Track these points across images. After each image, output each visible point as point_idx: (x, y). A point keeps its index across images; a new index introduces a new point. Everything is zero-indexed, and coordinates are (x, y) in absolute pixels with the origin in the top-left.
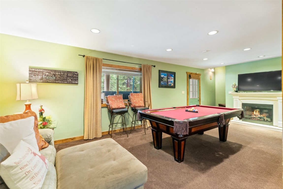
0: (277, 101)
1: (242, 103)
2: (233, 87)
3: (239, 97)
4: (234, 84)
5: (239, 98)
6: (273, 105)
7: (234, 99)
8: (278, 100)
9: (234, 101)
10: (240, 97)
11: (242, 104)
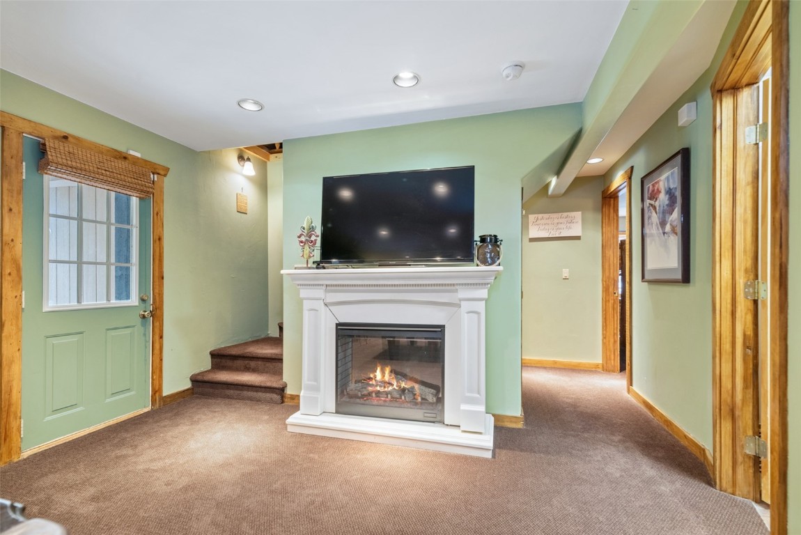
0: (459, 306)
1: (338, 325)
2: (303, 239)
3: (326, 291)
4: (305, 225)
5: (323, 297)
6: (443, 327)
7: (307, 305)
8: (460, 300)
9: (306, 314)
10: (329, 295)
11: (337, 330)
